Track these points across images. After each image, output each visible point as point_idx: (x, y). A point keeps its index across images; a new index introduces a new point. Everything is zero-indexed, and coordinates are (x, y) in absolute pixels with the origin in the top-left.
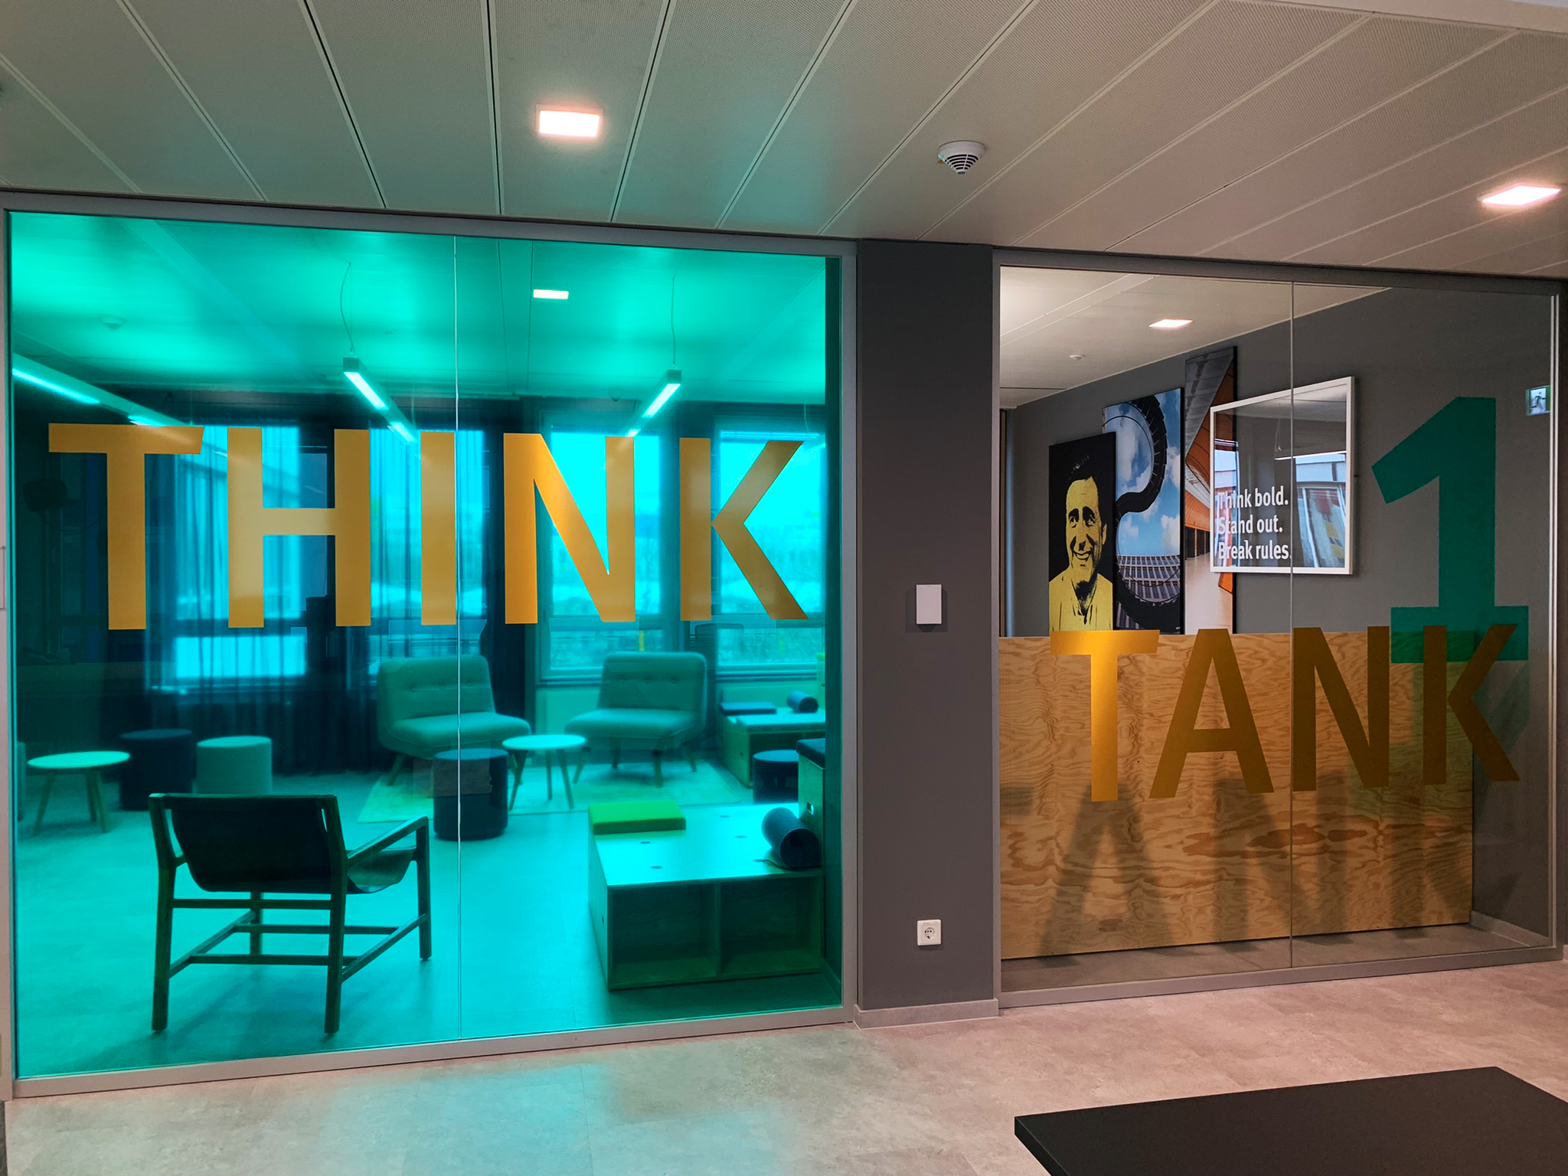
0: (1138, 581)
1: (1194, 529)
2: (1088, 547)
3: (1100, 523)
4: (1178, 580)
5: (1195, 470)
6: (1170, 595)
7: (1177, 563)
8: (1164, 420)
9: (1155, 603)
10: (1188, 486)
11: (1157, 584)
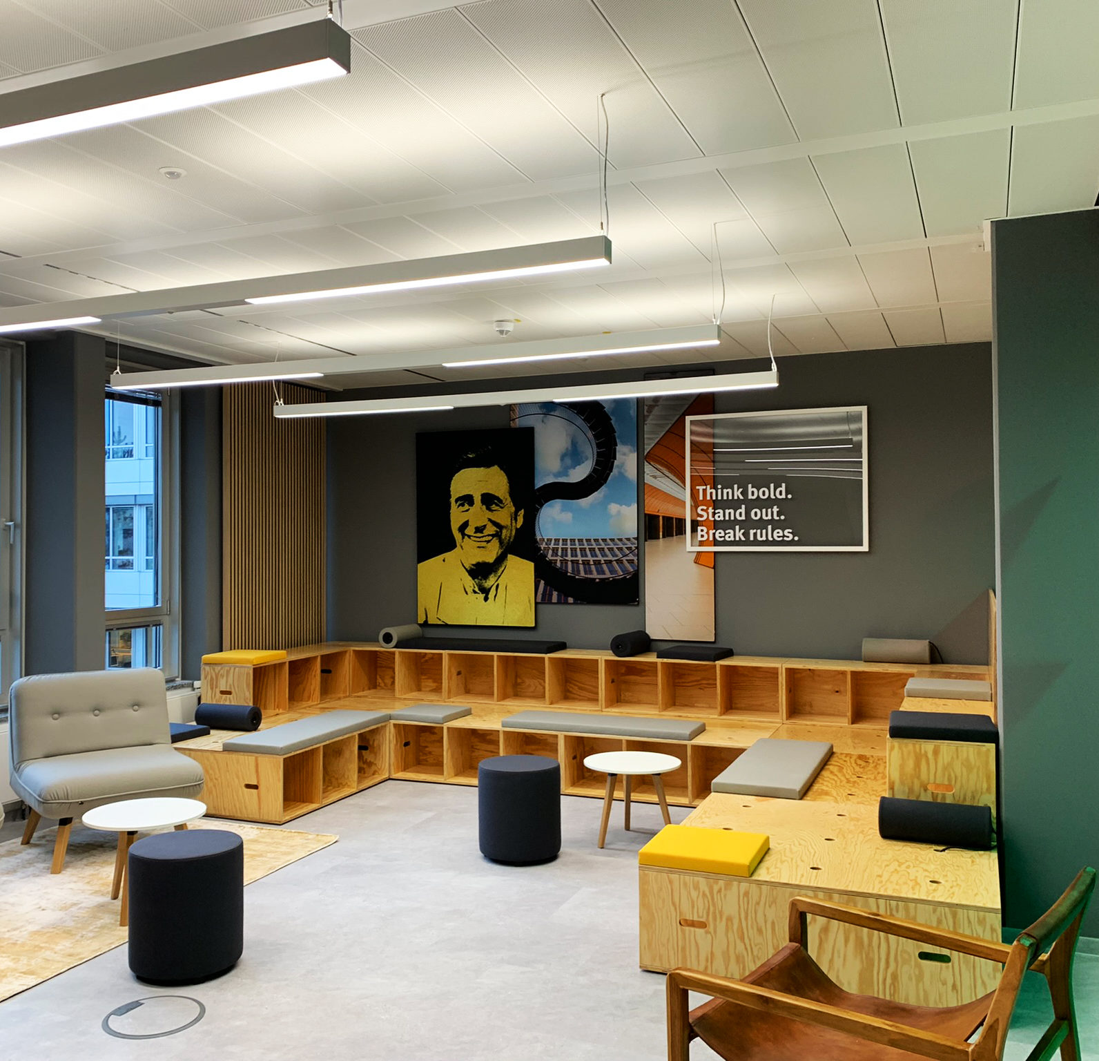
0: (572, 561)
1: (659, 516)
2: (491, 529)
3: (514, 509)
4: (635, 559)
5: (659, 467)
6: (622, 571)
7: (633, 544)
8: (613, 422)
9: (599, 579)
10: (648, 479)
11: (603, 562)
